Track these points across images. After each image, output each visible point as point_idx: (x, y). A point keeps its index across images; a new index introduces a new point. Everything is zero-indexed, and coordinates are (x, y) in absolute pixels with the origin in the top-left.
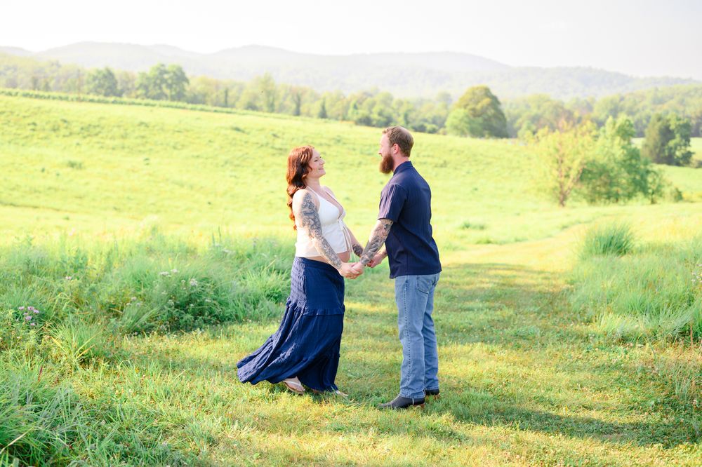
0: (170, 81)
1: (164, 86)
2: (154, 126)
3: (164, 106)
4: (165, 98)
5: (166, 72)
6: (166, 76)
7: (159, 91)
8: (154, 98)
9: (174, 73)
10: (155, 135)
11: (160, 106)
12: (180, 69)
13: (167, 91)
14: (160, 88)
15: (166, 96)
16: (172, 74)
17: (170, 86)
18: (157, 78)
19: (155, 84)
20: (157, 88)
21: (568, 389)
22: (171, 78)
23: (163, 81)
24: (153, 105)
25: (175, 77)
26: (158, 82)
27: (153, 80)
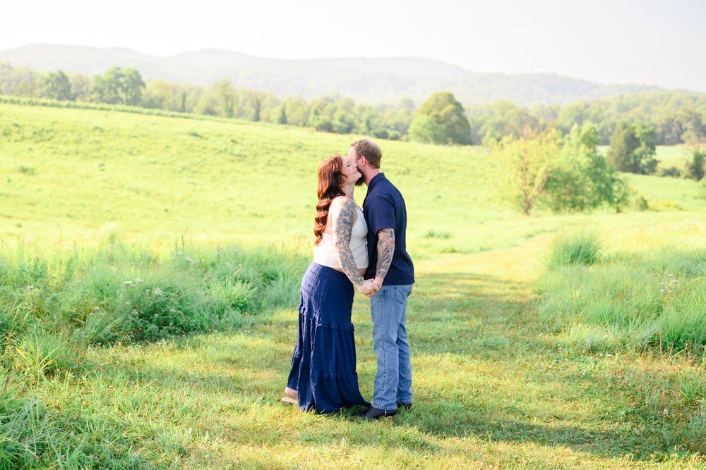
0: (125, 85)
1: (119, 90)
2: (109, 132)
3: (119, 111)
4: (120, 102)
5: (121, 76)
6: (122, 80)
7: (114, 95)
8: (108, 102)
9: (130, 76)
10: (110, 140)
11: (116, 110)
12: (136, 73)
13: (122, 95)
14: (116, 92)
15: (122, 100)
16: (127, 78)
17: (125, 90)
18: (112, 82)
19: (111, 88)
20: (112, 91)
21: (539, 399)
22: (126, 81)
23: (119, 85)
24: (109, 110)
25: (130, 81)
26: (113, 85)
27: (108, 84)
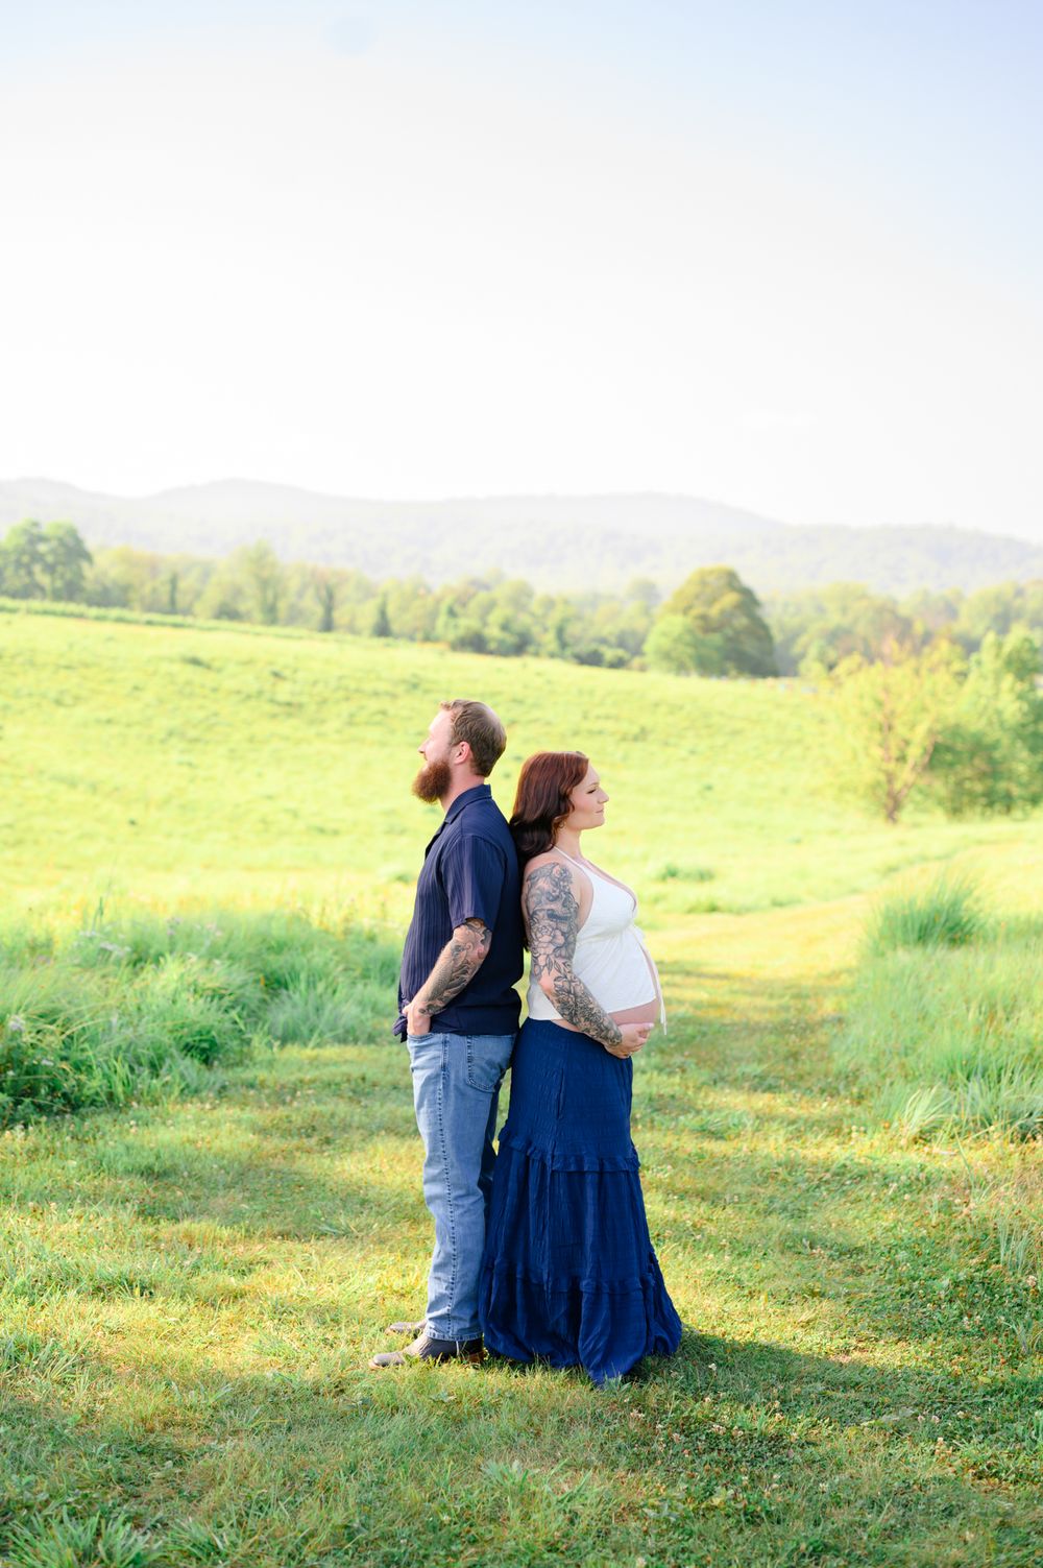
0: (50, 559)
1: (37, 569)
2: (13, 657)
3: (37, 613)
4: (38, 593)
5: (42, 539)
6: (42, 548)
7: (27, 580)
8: (14, 595)
9: (61, 541)
10: (14, 674)
11: (29, 612)
12: (73, 533)
13: (44, 579)
14: (30, 573)
15: (42, 589)
16: (54, 544)
17: (50, 569)
18: (23, 552)
19: (19, 564)
20: (22, 572)
22: (53, 551)
23: (37, 557)
24: (13, 611)
25: (61, 550)
26: (25, 559)
27: (13, 558)
